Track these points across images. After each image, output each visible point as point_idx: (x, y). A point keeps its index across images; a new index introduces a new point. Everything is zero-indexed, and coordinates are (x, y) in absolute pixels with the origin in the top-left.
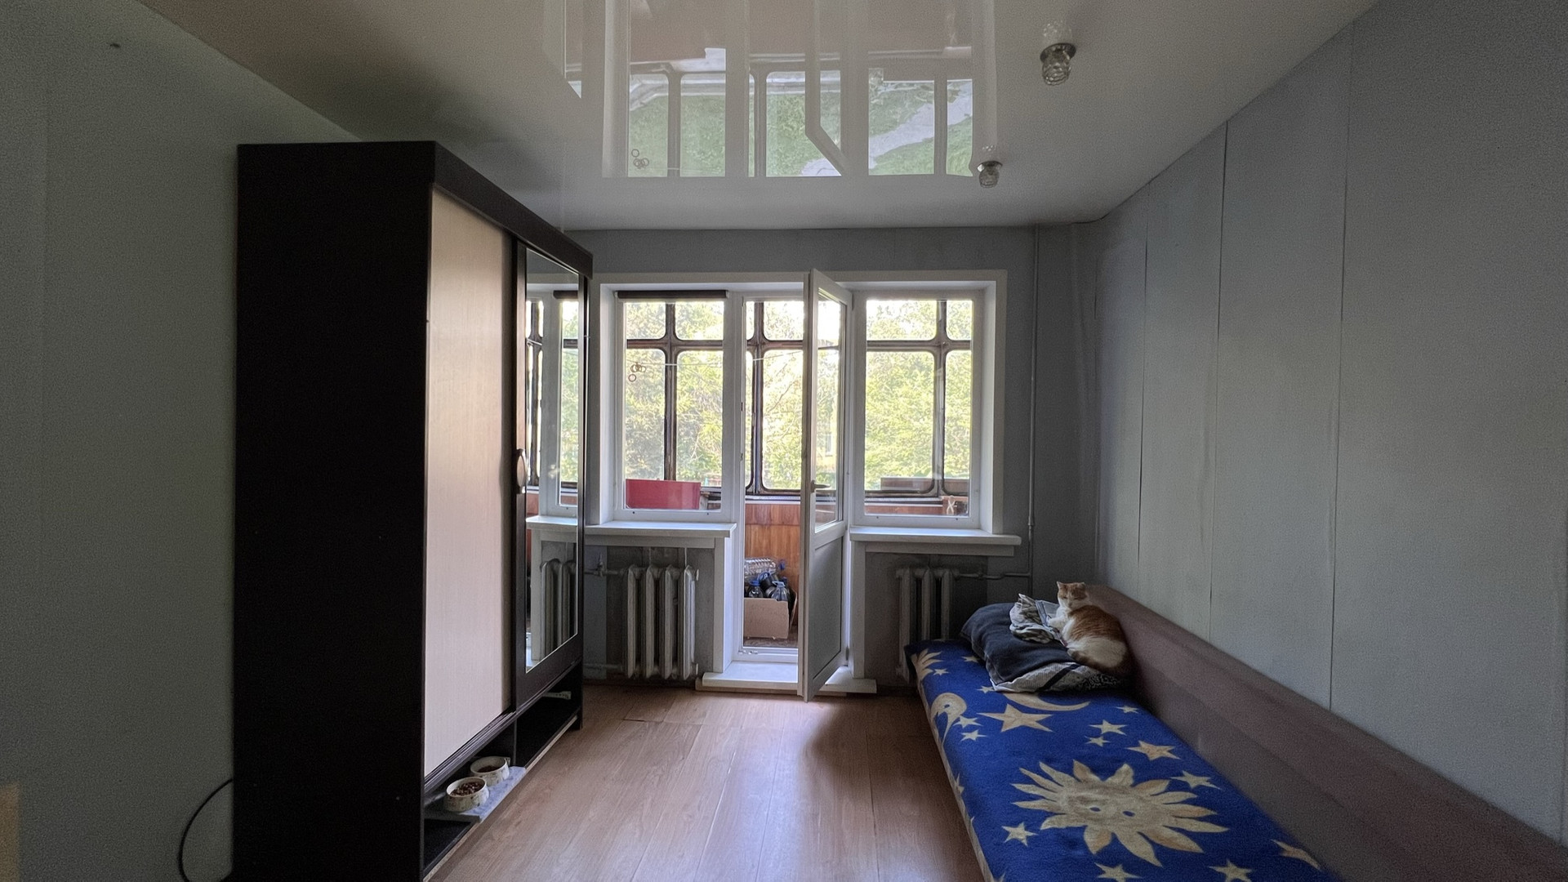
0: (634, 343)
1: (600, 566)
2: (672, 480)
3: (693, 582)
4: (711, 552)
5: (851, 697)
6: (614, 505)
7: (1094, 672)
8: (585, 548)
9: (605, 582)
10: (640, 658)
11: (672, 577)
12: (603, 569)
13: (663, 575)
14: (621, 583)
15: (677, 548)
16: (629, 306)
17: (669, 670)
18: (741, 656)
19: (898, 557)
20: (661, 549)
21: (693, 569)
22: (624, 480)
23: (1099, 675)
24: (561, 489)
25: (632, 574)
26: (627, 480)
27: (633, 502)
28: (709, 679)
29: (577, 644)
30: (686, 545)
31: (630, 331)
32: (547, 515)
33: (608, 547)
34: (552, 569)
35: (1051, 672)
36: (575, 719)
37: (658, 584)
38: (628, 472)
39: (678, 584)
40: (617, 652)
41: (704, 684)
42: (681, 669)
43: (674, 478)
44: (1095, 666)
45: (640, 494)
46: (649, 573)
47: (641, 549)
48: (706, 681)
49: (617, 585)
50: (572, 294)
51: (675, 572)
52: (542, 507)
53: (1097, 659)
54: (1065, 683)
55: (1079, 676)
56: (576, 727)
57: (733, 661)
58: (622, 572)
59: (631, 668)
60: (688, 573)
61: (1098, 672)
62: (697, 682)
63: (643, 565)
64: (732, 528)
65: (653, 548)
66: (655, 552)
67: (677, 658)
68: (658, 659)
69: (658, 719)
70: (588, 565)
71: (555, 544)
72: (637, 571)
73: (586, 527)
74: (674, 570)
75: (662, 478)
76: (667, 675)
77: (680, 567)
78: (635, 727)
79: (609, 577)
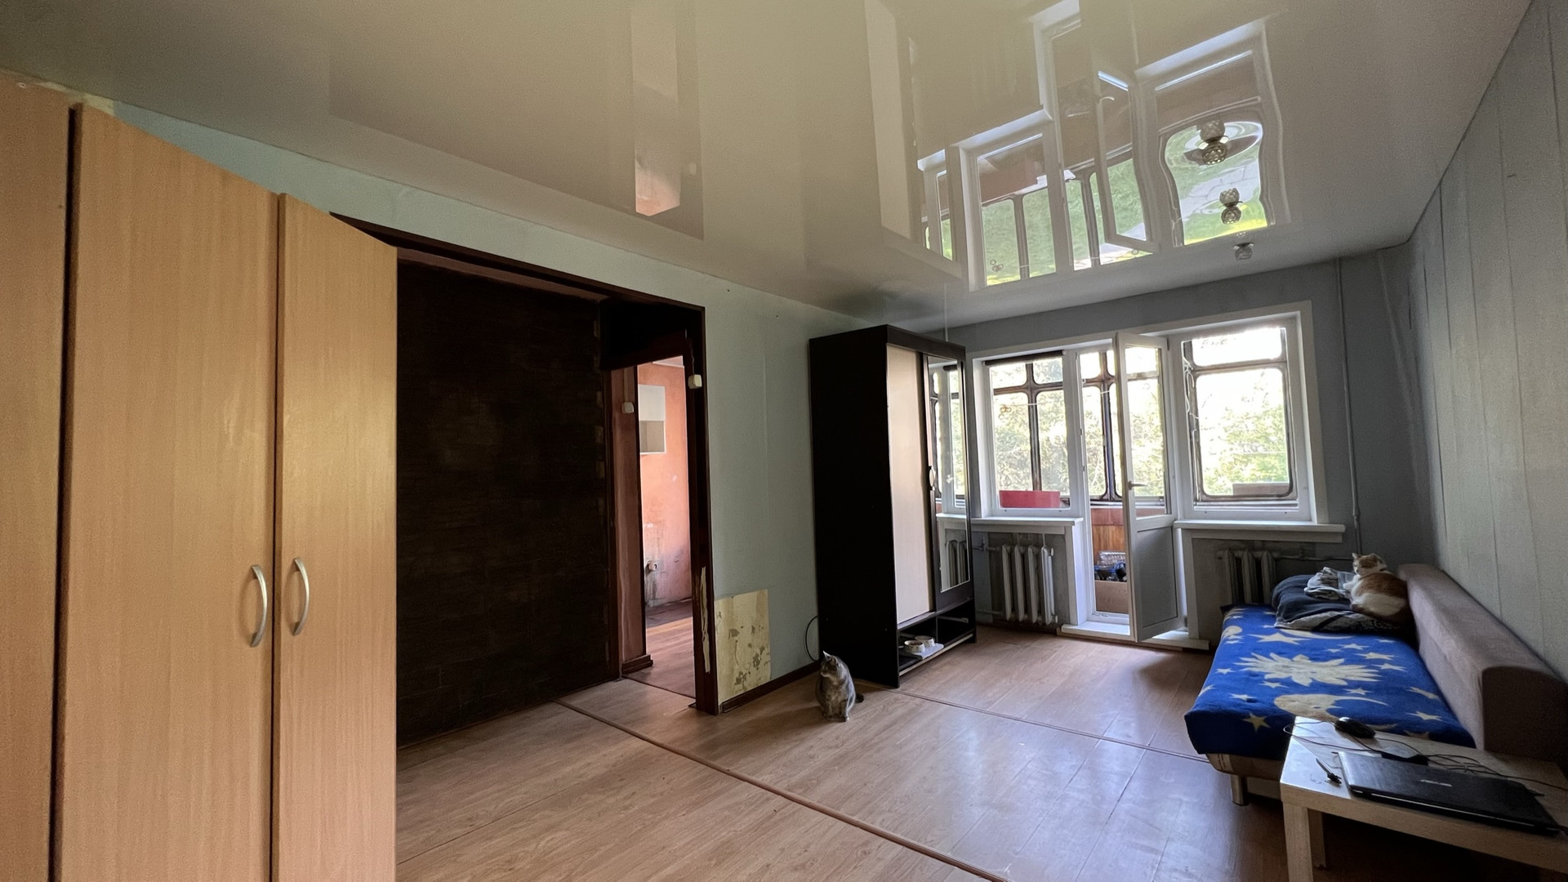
0: (998, 391)
1: (983, 544)
2: (1039, 490)
3: (1050, 557)
4: (1063, 536)
5: (1186, 651)
6: (991, 505)
7: (1366, 618)
8: (972, 534)
9: (988, 556)
10: (1014, 608)
11: (1033, 553)
12: (985, 546)
13: (1026, 550)
14: (999, 555)
15: (1037, 534)
16: (993, 369)
17: (1035, 617)
18: (1095, 618)
19: (1223, 542)
20: (1025, 535)
21: (1049, 548)
22: (998, 493)
23: (1373, 621)
24: (955, 500)
25: (1005, 550)
26: (1001, 492)
27: (1004, 505)
28: (1066, 628)
29: (970, 587)
30: (1043, 532)
31: (995, 383)
32: (948, 513)
33: (989, 533)
34: (953, 545)
35: (1326, 617)
36: (971, 635)
37: (1024, 557)
38: (1001, 486)
39: (1038, 557)
40: (999, 603)
41: (1063, 631)
42: (1044, 617)
43: (1041, 489)
44: (1370, 614)
45: (1010, 499)
46: (1016, 549)
47: (1011, 534)
48: (1064, 629)
49: (995, 557)
50: (953, 367)
51: (1036, 549)
52: (944, 508)
53: (1372, 609)
54: (1338, 624)
55: (1351, 620)
56: (972, 641)
57: (1088, 620)
58: (998, 549)
59: (1009, 614)
60: (1044, 550)
61: (1372, 619)
62: (1058, 629)
63: (1013, 545)
64: (1077, 521)
65: (1020, 534)
66: (1021, 536)
67: (1041, 611)
68: (1027, 610)
69: (1027, 644)
70: (974, 544)
71: (954, 531)
72: (1009, 548)
73: (972, 519)
74: (1034, 548)
75: (1031, 489)
76: (1034, 621)
77: (1039, 546)
78: (1011, 646)
79: (990, 552)
